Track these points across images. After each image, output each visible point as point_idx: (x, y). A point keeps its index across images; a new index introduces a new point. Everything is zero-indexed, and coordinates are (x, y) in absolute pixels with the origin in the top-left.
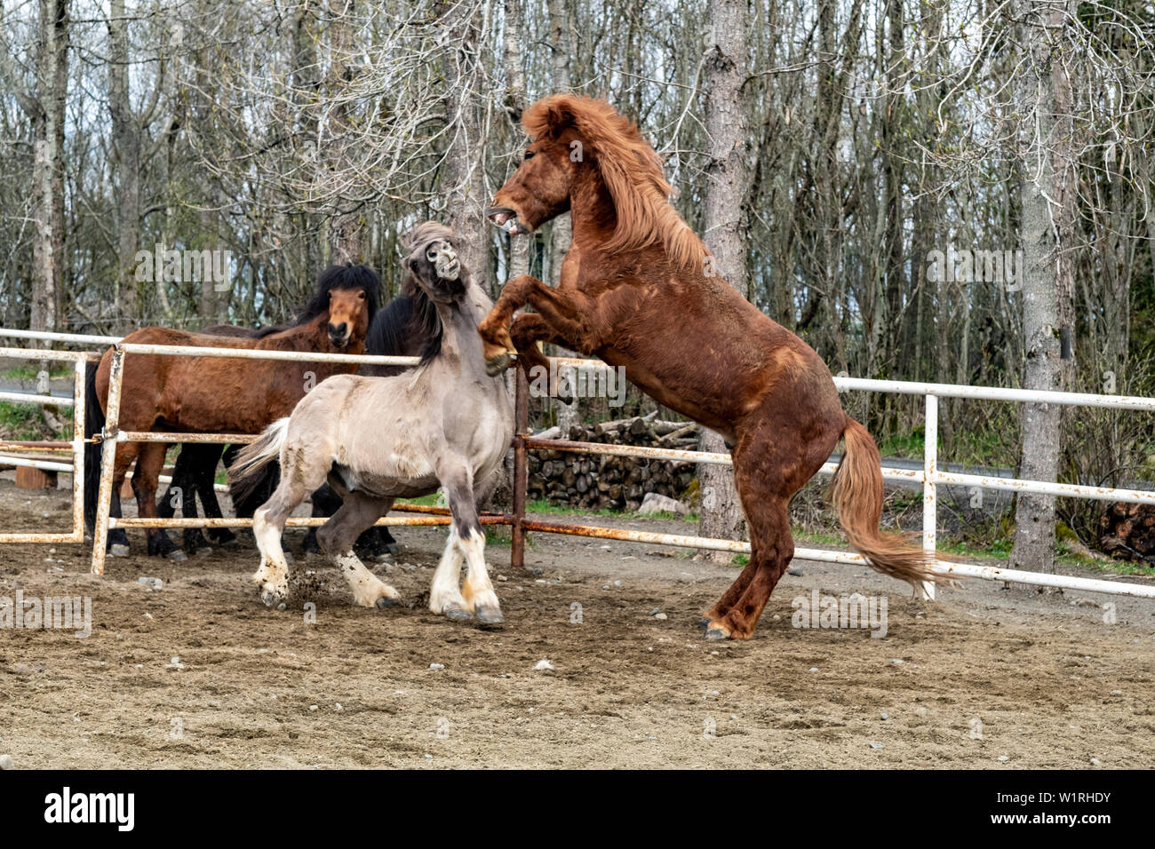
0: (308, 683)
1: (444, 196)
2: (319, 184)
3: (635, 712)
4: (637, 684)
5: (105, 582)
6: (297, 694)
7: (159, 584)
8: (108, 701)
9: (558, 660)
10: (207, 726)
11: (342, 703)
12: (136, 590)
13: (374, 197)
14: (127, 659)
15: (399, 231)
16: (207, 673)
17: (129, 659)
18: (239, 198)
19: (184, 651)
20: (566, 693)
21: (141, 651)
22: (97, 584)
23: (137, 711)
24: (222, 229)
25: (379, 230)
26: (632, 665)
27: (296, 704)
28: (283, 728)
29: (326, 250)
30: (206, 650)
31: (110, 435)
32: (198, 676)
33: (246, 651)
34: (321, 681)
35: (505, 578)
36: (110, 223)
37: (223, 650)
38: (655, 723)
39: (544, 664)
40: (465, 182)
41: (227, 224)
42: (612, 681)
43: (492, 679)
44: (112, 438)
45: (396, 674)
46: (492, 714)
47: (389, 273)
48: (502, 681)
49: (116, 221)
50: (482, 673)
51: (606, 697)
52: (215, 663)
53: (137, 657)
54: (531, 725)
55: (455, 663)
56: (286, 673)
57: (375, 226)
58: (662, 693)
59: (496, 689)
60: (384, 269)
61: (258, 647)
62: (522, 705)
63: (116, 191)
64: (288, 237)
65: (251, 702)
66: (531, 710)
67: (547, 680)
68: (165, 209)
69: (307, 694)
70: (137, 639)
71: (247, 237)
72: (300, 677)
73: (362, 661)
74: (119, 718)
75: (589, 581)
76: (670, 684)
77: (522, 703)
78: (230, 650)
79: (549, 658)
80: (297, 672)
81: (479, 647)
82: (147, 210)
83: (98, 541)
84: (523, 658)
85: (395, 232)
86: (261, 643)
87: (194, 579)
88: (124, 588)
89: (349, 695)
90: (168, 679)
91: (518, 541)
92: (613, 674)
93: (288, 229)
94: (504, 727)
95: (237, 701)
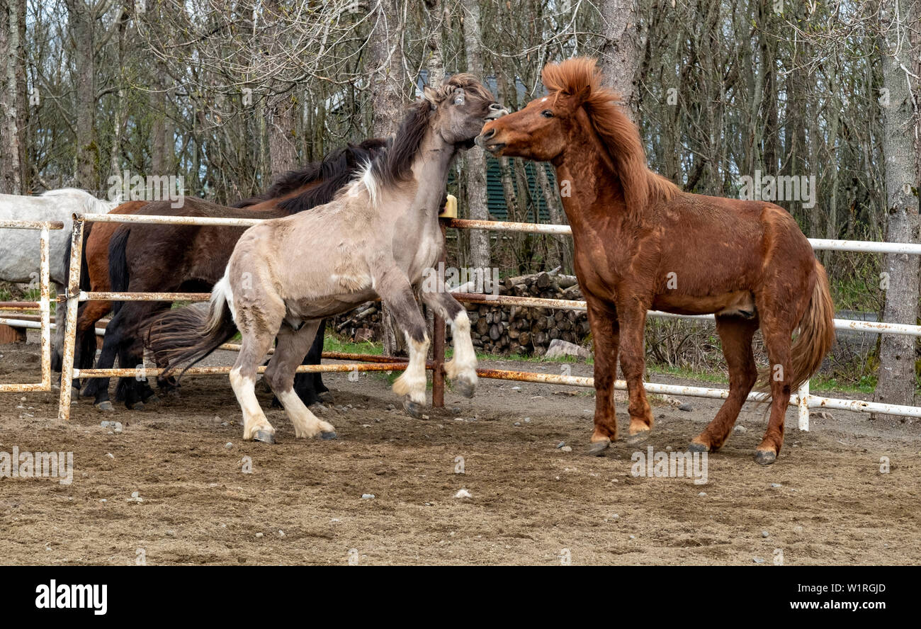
0: (254, 513)
1: (367, 77)
2: (255, 67)
3: (544, 534)
4: (546, 509)
5: (71, 426)
6: (245, 523)
7: (119, 427)
8: (77, 532)
9: (476, 489)
10: (165, 552)
11: (284, 530)
12: (99, 433)
13: (305, 78)
14: (92, 494)
15: (327, 107)
16: (163, 505)
17: (94, 494)
18: (183, 81)
19: (143, 486)
20: (483, 518)
21: (105, 487)
22: (64, 428)
23: (102, 541)
24: (168, 109)
25: (310, 107)
26: (542, 493)
27: (243, 531)
28: (233, 554)
29: (262, 125)
30: (162, 485)
31: (72, 295)
32: (156, 508)
33: (198, 485)
34: (265, 511)
35: (427, 417)
36: (69, 104)
37: (177, 485)
38: (562, 543)
39: (463, 493)
40: (385, 64)
41: (173, 103)
42: (524, 507)
43: (417, 507)
44: (74, 297)
45: (332, 503)
46: (417, 538)
47: (319, 146)
48: (427, 509)
49: (74, 103)
50: (408, 501)
51: (518, 521)
52: (171, 496)
53: (101, 492)
54: (452, 547)
55: (384, 493)
56: (234, 505)
57: (306, 104)
58: (569, 517)
59: (421, 516)
60: (314, 143)
61: (208, 482)
62: (444, 529)
63: (73, 74)
64: (228, 115)
65: (203, 530)
66: (453, 533)
67: (467, 506)
68: (117, 92)
69: (253, 523)
70: (101, 476)
71: (192, 115)
72: (246, 508)
73: (302, 493)
74: (86, 547)
75: (502, 419)
76: (575, 508)
77: (444, 527)
78: (184, 485)
79: (467, 488)
80: (244, 504)
81: (405, 479)
82: (101, 92)
83: (64, 389)
84: (444, 488)
85: (324, 109)
86: (210, 478)
87: (149, 422)
88: (88, 431)
89: (291, 523)
90: (129, 512)
91: (439, 384)
92: (525, 501)
93: (228, 107)
94: (429, 549)
95: (190, 530)
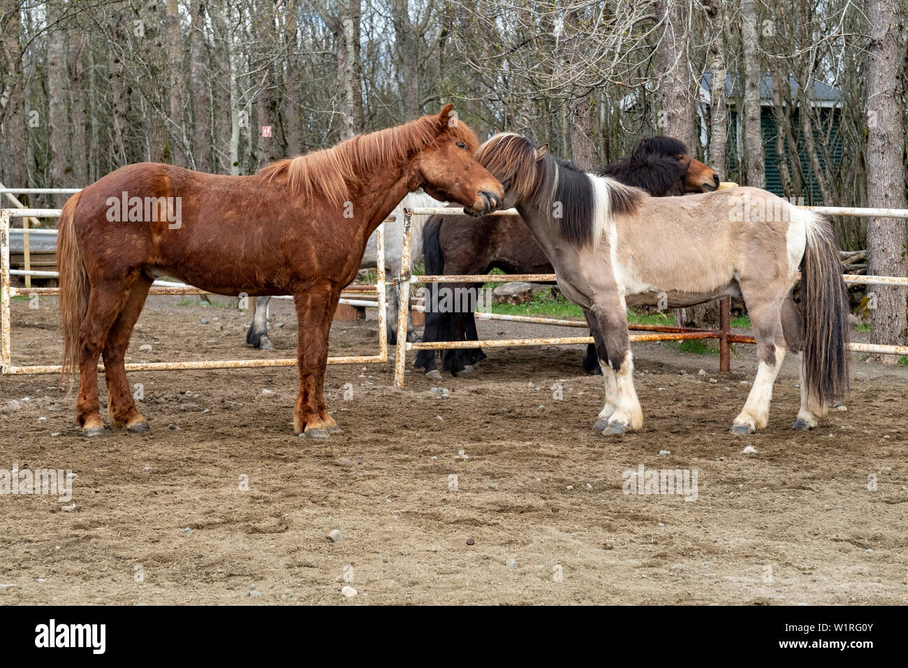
0: (565, 468)
1: (657, 80)
2: (557, 75)
3: (823, 486)
4: (825, 463)
5: (405, 392)
6: (557, 477)
7: (446, 393)
8: (412, 485)
9: (761, 446)
10: (488, 503)
11: (592, 483)
12: (429, 398)
13: (601, 83)
14: (425, 452)
15: (621, 107)
16: (486, 462)
17: (426, 452)
18: (495, 88)
19: (468, 445)
20: (769, 472)
21: (435, 446)
22: (400, 394)
23: (434, 493)
24: (483, 113)
25: (606, 108)
26: (820, 448)
27: (556, 484)
28: (547, 505)
29: (565, 125)
30: (485, 444)
31: (404, 278)
32: (480, 464)
33: (515, 443)
34: (575, 466)
35: (716, 381)
36: (397, 111)
37: (497, 443)
38: (840, 494)
39: (750, 449)
40: (673, 68)
41: (487, 108)
42: (805, 461)
43: (709, 462)
44: (406, 280)
45: (633, 459)
46: (710, 490)
47: (615, 141)
48: (717, 463)
49: (402, 110)
50: (700, 457)
51: (800, 474)
52: (492, 453)
53: (432, 451)
54: (741, 498)
55: (679, 450)
56: (547, 461)
57: (603, 105)
58: (846, 470)
59: (712, 470)
60: (610, 139)
61: (524, 440)
62: (733, 482)
63: (400, 85)
64: (535, 117)
65: (521, 484)
66: (741, 486)
67: (753, 461)
68: (439, 99)
69: (564, 477)
70: (432, 436)
71: (503, 118)
72: (558, 463)
73: (606, 449)
74: (421, 499)
75: (783, 381)
76: (851, 462)
77: (733, 480)
78: (503, 443)
79: (753, 444)
80: (555, 460)
81: (697, 437)
82: (425, 100)
83: (399, 361)
84: (732, 445)
85: (618, 108)
86: (526, 437)
87: (472, 388)
88: (420, 396)
89: (596, 477)
90: (456, 468)
91: (725, 351)
92: (805, 456)
93: (534, 110)
94: (720, 500)
95: (510, 483)
